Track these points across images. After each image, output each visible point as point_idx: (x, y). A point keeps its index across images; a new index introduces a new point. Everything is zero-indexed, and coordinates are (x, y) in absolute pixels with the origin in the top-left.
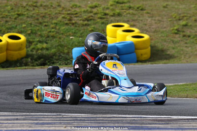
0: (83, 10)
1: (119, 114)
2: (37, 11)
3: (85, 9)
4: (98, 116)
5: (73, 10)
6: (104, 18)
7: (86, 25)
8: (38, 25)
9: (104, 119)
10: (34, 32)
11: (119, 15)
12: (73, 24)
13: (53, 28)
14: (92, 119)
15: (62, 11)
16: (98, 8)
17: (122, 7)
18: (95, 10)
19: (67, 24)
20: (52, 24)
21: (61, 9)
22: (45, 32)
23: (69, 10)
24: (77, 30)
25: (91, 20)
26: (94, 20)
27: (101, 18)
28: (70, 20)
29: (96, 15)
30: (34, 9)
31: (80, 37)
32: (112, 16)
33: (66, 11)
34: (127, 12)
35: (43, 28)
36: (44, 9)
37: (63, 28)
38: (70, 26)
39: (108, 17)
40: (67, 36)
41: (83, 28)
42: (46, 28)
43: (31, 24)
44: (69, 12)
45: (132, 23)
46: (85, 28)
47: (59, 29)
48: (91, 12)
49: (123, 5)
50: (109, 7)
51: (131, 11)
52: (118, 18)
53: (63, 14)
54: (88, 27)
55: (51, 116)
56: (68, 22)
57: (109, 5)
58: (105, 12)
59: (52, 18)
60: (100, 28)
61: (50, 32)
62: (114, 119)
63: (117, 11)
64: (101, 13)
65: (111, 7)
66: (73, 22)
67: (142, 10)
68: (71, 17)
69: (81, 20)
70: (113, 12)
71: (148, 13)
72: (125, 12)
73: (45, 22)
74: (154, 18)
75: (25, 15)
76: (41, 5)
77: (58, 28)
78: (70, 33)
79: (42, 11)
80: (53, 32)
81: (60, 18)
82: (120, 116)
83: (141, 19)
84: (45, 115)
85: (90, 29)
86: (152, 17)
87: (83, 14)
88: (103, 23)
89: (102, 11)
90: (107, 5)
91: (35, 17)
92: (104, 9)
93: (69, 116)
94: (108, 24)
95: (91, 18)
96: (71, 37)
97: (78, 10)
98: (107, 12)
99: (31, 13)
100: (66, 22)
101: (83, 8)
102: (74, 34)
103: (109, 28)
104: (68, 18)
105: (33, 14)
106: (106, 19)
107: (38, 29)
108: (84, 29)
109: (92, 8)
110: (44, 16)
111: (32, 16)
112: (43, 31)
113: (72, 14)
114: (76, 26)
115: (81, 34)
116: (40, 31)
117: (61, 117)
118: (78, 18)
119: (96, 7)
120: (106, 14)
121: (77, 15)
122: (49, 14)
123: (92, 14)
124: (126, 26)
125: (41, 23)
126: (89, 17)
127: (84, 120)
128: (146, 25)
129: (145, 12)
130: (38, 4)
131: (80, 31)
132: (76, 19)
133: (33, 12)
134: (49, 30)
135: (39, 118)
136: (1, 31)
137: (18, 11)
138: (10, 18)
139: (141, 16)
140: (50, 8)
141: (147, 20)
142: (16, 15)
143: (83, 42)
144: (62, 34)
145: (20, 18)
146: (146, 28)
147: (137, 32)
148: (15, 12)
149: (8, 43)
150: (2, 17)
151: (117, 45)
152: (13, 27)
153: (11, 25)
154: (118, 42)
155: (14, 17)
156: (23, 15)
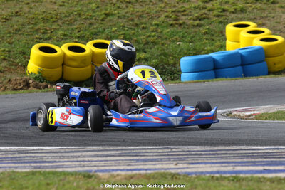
0: (193, 6)
1: (247, 145)
2: (131, 9)
3: (197, 5)
4: (220, 148)
5: (180, 6)
6: (222, 16)
7: (197, 26)
8: (133, 27)
9: (228, 152)
10: (128, 37)
11: (242, 10)
12: (180, 25)
13: (153, 31)
14: (211, 152)
15: (165, 7)
16: (214, 3)
18: (209, 6)
19: (171, 25)
20: (152, 25)
21: (163, 5)
22: (142, 37)
23: (175, 6)
24: (186, 32)
25: (204, 18)
26: (208, 18)
27: (218, 16)
28: (176, 20)
29: (211, 13)
30: (127, 7)
31: (190, 42)
32: (233, 12)
33: (170, 7)
34: (254, 6)
35: (140, 32)
36: (141, 6)
37: (167, 31)
38: (177, 28)
39: (228, 14)
40: (172, 41)
41: (193, 30)
42: (144, 31)
43: (124, 27)
44: (174, 9)
45: (260, 22)
46: (197, 29)
47: (161, 32)
48: (204, 8)
51: (258, 5)
52: (241, 16)
53: (166, 12)
54: (201, 29)
55: (156, 151)
56: (174, 22)
58: (223, 7)
59: (152, 17)
60: (217, 30)
61: (150, 36)
62: (241, 152)
63: (240, 6)
64: (218, 9)
65: (232, 1)
66: (181, 22)
67: (273, 3)
68: (178, 16)
69: (190, 19)
70: (235, 7)
71: (282, 7)
72: (250, 6)
73: (142, 24)
75: (115, 14)
77: (159, 31)
78: (177, 37)
79: (138, 8)
80: (154, 36)
81: (162, 18)
82: (249, 147)
83: (273, 15)
84: (148, 149)
85: (204, 31)
87: (193, 11)
88: (221, 22)
89: (219, 6)
91: (128, 17)
92: (221, 3)
93: (180, 150)
94: (227, 23)
95: (205, 16)
96: (178, 43)
97: (186, 6)
98: (226, 7)
99: (123, 12)
100: (171, 23)
101: (194, 2)
102: (182, 39)
103: (230, 29)
104: (173, 17)
105: (126, 13)
106: (224, 17)
107: (134, 34)
108: (195, 32)
109: (205, 2)
110: (140, 16)
111: (125, 16)
112: (140, 35)
113: (179, 12)
114: (184, 28)
115: (192, 38)
116: (136, 36)
117: (169, 150)
118: (187, 17)
119: (211, 0)
120: (224, 10)
121: (185, 13)
122: (147, 13)
123: (205, 11)
124: (253, 26)
125: (137, 25)
126: (202, 15)
127: (201, 154)
128: (279, 23)
129: (278, 5)
131: (190, 34)
132: (184, 17)
133: (126, 11)
134: (148, 34)
135: (140, 152)
136: (84, 37)
137: (106, 10)
138: (96, 19)
139: (272, 11)
140: (149, 4)
141: (281, 16)
142: (104, 16)
143: (194, 49)
144: (166, 39)
145: (109, 18)
146: (280, 27)
147: (267, 33)
148: (101, 11)
149: (93, 54)
150: (85, 19)
151: (240, 51)
152: (100, 32)
153: (97, 28)
154: (241, 47)
155: (101, 18)
156: (112, 14)
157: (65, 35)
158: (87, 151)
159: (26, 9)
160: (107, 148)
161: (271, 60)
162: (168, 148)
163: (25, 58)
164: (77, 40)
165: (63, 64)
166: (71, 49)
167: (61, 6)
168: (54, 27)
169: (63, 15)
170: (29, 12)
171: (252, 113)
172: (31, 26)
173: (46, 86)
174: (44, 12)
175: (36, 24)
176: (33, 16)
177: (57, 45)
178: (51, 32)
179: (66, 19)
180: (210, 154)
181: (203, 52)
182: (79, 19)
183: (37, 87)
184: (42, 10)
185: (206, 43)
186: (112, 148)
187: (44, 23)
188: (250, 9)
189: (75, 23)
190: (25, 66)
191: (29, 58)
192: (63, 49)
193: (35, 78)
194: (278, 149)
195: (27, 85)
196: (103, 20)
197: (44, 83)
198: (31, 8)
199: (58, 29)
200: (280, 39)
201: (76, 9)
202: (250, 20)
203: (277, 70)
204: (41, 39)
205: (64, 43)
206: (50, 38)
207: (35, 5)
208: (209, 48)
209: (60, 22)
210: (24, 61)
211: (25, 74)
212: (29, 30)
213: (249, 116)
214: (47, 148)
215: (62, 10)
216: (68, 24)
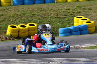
0: (63, 11)
1: (79, 57)
2: (42, 13)
3: (64, 11)
4: (70, 59)
6: (73, 14)
7: (64, 18)
8: (42, 19)
10: (41, 22)
11: (80, 12)
12: (59, 18)
13: (49, 20)
16: (70, 10)
17: (81, 9)
18: (68, 11)
19: (56, 18)
20: (49, 18)
21: (53, 11)
23: (57, 11)
24: (60, 20)
25: (67, 15)
26: (68, 15)
27: (71, 14)
28: (57, 16)
29: (69, 13)
30: (40, 12)
31: (62, 23)
32: (76, 13)
33: (55, 12)
34: (83, 11)
35: (45, 20)
37: (54, 20)
38: (57, 19)
39: (75, 13)
40: (56, 23)
43: (39, 18)
44: (56, 12)
45: (86, 16)
47: (52, 20)
48: (66, 12)
49: (81, 8)
50: (75, 9)
51: (85, 11)
52: (79, 14)
53: (54, 13)
55: (48, 60)
57: (75, 8)
58: (73, 11)
59: (49, 15)
60: (71, 19)
62: (77, 60)
63: (79, 11)
64: (71, 12)
65: (76, 9)
66: (59, 17)
67: (90, 10)
70: (77, 11)
71: (93, 11)
72: (82, 11)
73: (45, 17)
74: (96, 13)
75: (36, 14)
76: (44, 10)
77: (51, 20)
78: (58, 22)
79: (44, 12)
80: (49, 22)
81: (52, 15)
82: (80, 58)
83: (90, 14)
84: (46, 59)
85: (67, 20)
86: (95, 13)
87: (63, 13)
88: (72, 17)
90: (74, 8)
91: (41, 15)
92: (72, 10)
93: (56, 59)
94: (74, 17)
95: (67, 14)
96: (58, 24)
97: (61, 11)
98: (74, 11)
99: (39, 14)
100: (55, 17)
101: (63, 10)
102: (59, 22)
103: (75, 19)
104: (56, 15)
105: (40, 14)
107: (43, 21)
108: (64, 20)
109: (67, 10)
110: (45, 15)
111: (40, 15)
112: (45, 21)
113: (58, 13)
117: (53, 60)
118: (61, 15)
119: (69, 9)
120: (73, 12)
121: (60, 14)
122: (47, 14)
123: (67, 13)
124: (83, 18)
125: (44, 18)
126: (66, 14)
127: (63, 61)
128: (92, 16)
129: (92, 10)
130: (42, 9)
131: (62, 20)
132: (60, 15)
133: (40, 13)
135: (42, 61)
136: (26, 22)
137: (33, 13)
138: (30, 16)
139: (90, 12)
140: (48, 11)
141: (93, 14)
142: (32, 15)
143: (63, 26)
144: (54, 22)
145: (34, 16)
146: (93, 18)
147: (88, 20)
148: (32, 13)
149: (29, 28)
150: (26, 16)
151: (79, 26)
152: (31, 20)
153: (30, 19)
154: (79, 25)
155: (31, 16)
156: (35, 14)
157: (19, 22)
158: (25, 60)
159: (6, 13)
160: (32, 59)
161: (90, 29)
162: (52, 59)
163: (6, 30)
164: (23, 23)
165: (19, 31)
166: (21, 26)
167: (18, 12)
168: (15, 19)
169: (19, 15)
170: (7, 14)
171: (82, 47)
172: (8, 19)
173: (13, 39)
174: (12, 14)
175: (9, 18)
176: (8, 15)
177: (17, 25)
178: (15, 21)
179: (20, 16)
180: (66, 61)
181: (67, 26)
182: (24, 16)
183: (10, 39)
184: (11, 14)
185: (67, 24)
186: (33, 59)
187: (12, 18)
188: (82, 12)
189: (23, 18)
190: (6, 32)
191: (7, 30)
192: (18, 27)
193: (9, 36)
194: (90, 59)
195: (6, 39)
196: (32, 16)
197: (12, 38)
198: (8, 13)
199: (17, 20)
200: (93, 22)
201: (23, 13)
202: (82, 15)
203: (92, 32)
204: (11, 23)
205: (19, 24)
206: (14, 23)
207: (9, 12)
208: (68, 25)
209: (17, 17)
210: (5, 31)
211: (6, 35)
212: (7, 20)
213: (81, 48)
214: (12, 60)
215: (18, 13)
216: (20, 18)
